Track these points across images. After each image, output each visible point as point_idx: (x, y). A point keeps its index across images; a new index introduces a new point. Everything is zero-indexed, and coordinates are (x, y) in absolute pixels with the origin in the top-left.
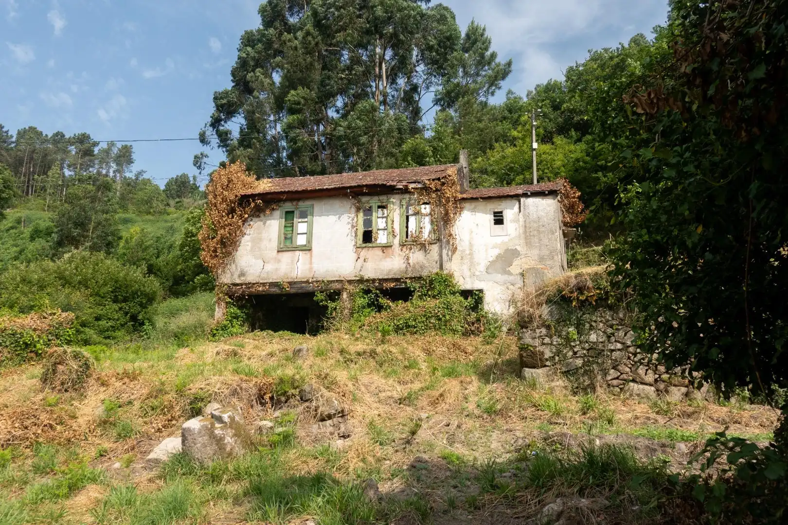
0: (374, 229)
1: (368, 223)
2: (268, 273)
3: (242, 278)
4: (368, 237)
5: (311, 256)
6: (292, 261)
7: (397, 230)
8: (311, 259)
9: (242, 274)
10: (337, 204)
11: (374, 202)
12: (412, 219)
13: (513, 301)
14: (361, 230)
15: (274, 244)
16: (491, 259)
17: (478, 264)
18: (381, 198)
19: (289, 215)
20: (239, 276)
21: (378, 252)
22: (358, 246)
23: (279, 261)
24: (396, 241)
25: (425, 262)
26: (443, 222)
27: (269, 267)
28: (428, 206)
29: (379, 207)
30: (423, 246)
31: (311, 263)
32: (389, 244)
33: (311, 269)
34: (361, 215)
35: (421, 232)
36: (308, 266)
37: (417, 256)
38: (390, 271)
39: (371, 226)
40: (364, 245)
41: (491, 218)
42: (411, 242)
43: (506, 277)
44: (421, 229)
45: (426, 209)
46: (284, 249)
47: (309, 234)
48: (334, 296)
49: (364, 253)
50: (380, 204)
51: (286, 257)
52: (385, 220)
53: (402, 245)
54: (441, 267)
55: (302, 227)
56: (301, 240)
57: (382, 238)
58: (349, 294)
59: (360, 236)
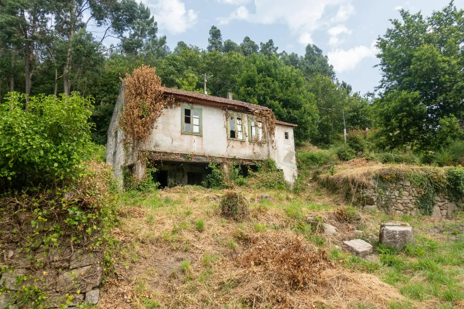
0: (236, 130)
2: (175, 147)
3: (157, 148)
4: (233, 134)
5: (202, 140)
6: (191, 141)
7: (247, 134)
8: (202, 143)
9: (157, 145)
11: (235, 115)
12: (254, 129)
13: (294, 176)
14: (229, 129)
15: (179, 128)
16: (285, 155)
17: (281, 157)
18: (239, 113)
19: (187, 112)
20: (155, 147)
21: (239, 144)
22: (228, 138)
23: (182, 140)
24: (247, 139)
25: (260, 152)
27: (175, 143)
28: (260, 123)
29: (238, 119)
30: (260, 144)
31: (202, 145)
32: (244, 140)
33: (202, 148)
34: (229, 121)
35: (258, 137)
36: (200, 146)
37: (257, 149)
38: (245, 155)
39: (234, 128)
40: (231, 139)
41: (284, 135)
42: (254, 141)
43: (290, 165)
44: (257, 134)
45: (260, 125)
46: (186, 133)
47: (200, 126)
48: (219, 166)
49: (232, 143)
50: (238, 117)
51: (187, 138)
52: (241, 126)
53: (250, 142)
54: (269, 156)
55: (195, 121)
56: (196, 129)
57: (240, 136)
58: (229, 166)
59: (229, 133)
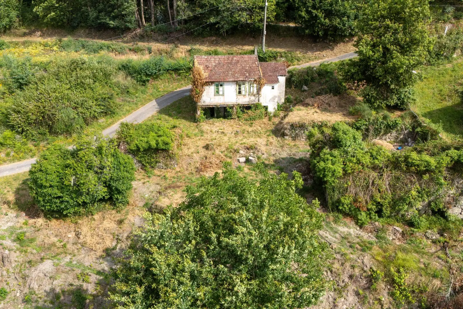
0: (241, 90)
1: (240, 89)
2: (212, 102)
3: (205, 104)
4: (240, 92)
6: (219, 98)
7: (247, 92)
8: (224, 98)
9: (204, 102)
10: (231, 83)
11: (241, 83)
12: (251, 88)
13: (274, 108)
14: (238, 90)
15: (213, 94)
16: (270, 98)
17: (267, 100)
18: (243, 82)
19: (217, 86)
21: (242, 96)
22: (237, 95)
23: (215, 98)
24: (247, 94)
25: (254, 100)
26: (259, 90)
27: (212, 100)
30: (254, 95)
32: (245, 95)
33: (224, 101)
34: (238, 86)
35: (254, 92)
37: (253, 98)
38: (246, 102)
40: (239, 95)
41: (271, 87)
42: (251, 94)
43: (274, 103)
45: (255, 86)
46: (216, 95)
47: (223, 91)
48: (232, 108)
49: (239, 97)
50: (243, 84)
51: (217, 97)
52: (244, 88)
53: (249, 95)
54: (259, 101)
55: (221, 88)
56: (221, 93)
57: (243, 93)
58: (236, 108)
59: (238, 92)
